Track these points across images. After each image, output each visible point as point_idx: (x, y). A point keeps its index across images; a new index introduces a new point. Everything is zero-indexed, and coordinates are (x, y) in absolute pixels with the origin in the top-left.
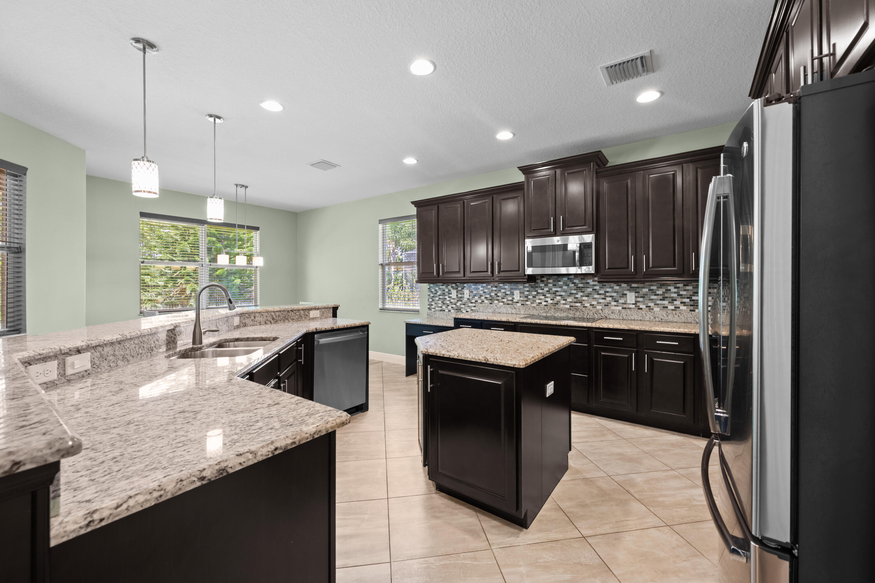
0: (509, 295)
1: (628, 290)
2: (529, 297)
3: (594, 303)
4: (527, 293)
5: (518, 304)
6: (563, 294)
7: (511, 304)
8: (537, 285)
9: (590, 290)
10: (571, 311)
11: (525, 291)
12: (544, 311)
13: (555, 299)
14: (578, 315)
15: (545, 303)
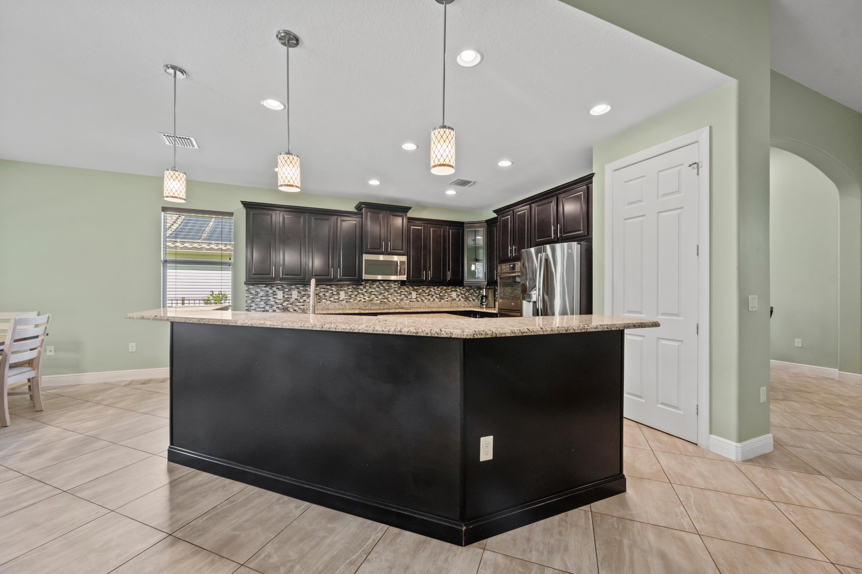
0: (336, 294)
1: (412, 290)
2: (352, 296)
3: (395, 299)
4: (351, 293)
5: (343, 301)
7: (337, 302)
8: (358, 287)
9: (392, 290)
11: (349, 292)
13: (371, 297)
15: (364, 300)
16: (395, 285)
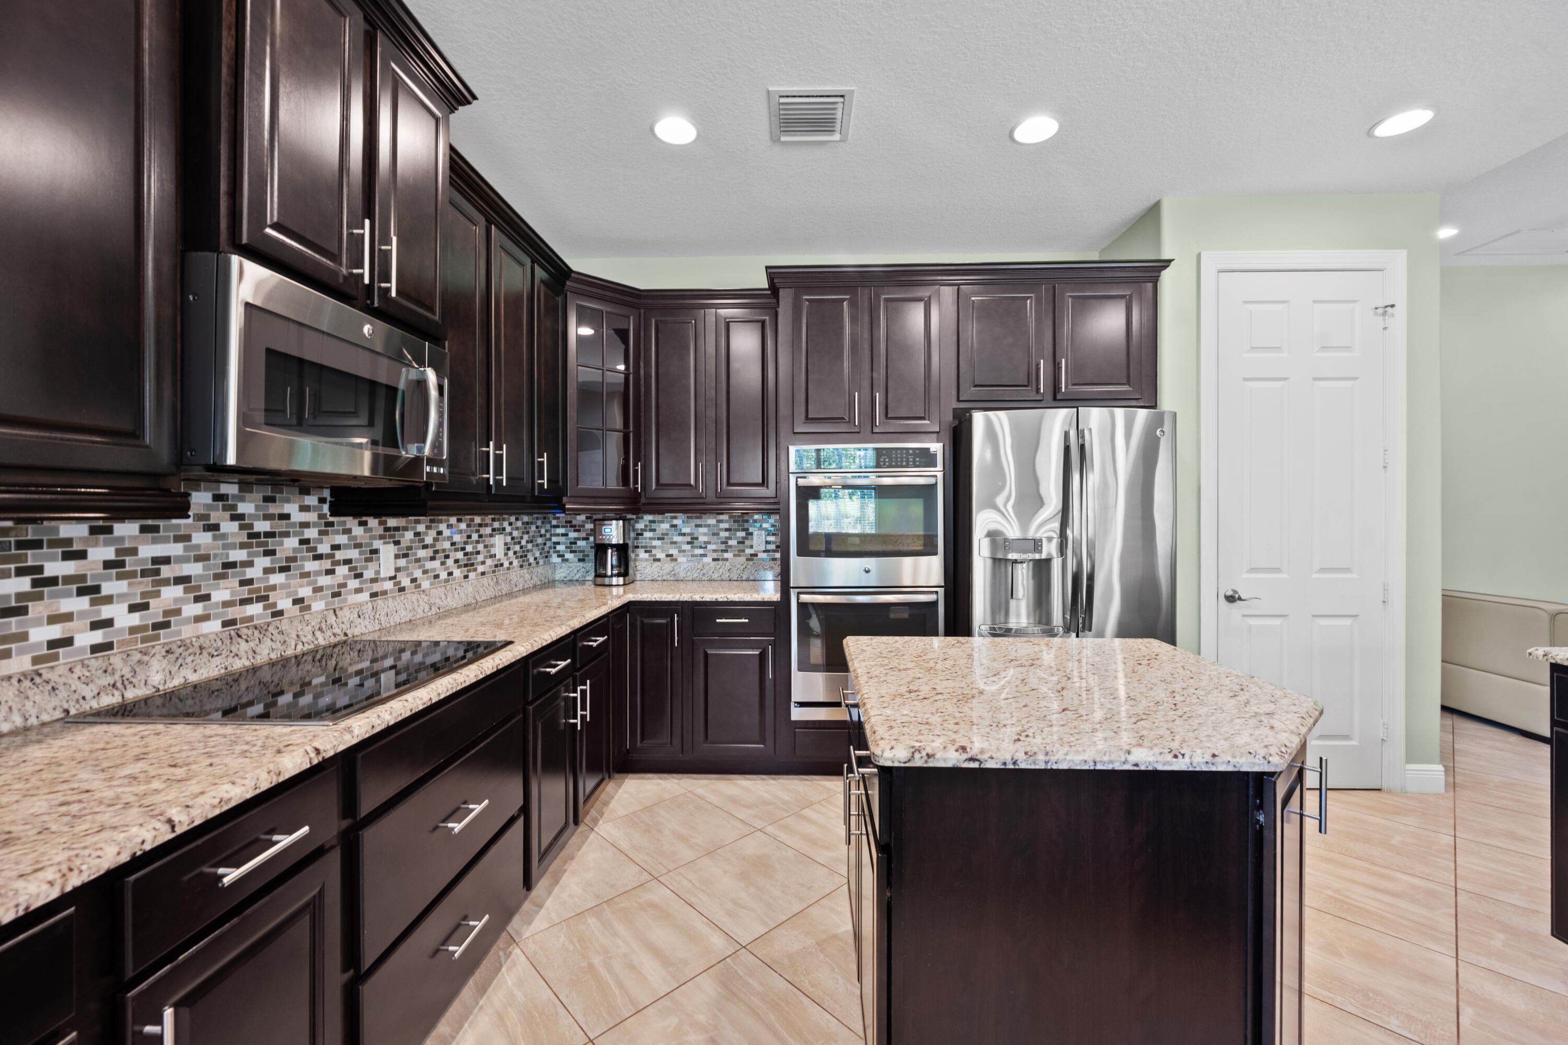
1: (381, 537)
3: (305, 592)
6: (194, 569)
9: (291, 543)
10: (243, 643)
12: (109, 680)
13: (153, 602)
14: (266, 652)
15: (98, 637)
16: (304, 509)
